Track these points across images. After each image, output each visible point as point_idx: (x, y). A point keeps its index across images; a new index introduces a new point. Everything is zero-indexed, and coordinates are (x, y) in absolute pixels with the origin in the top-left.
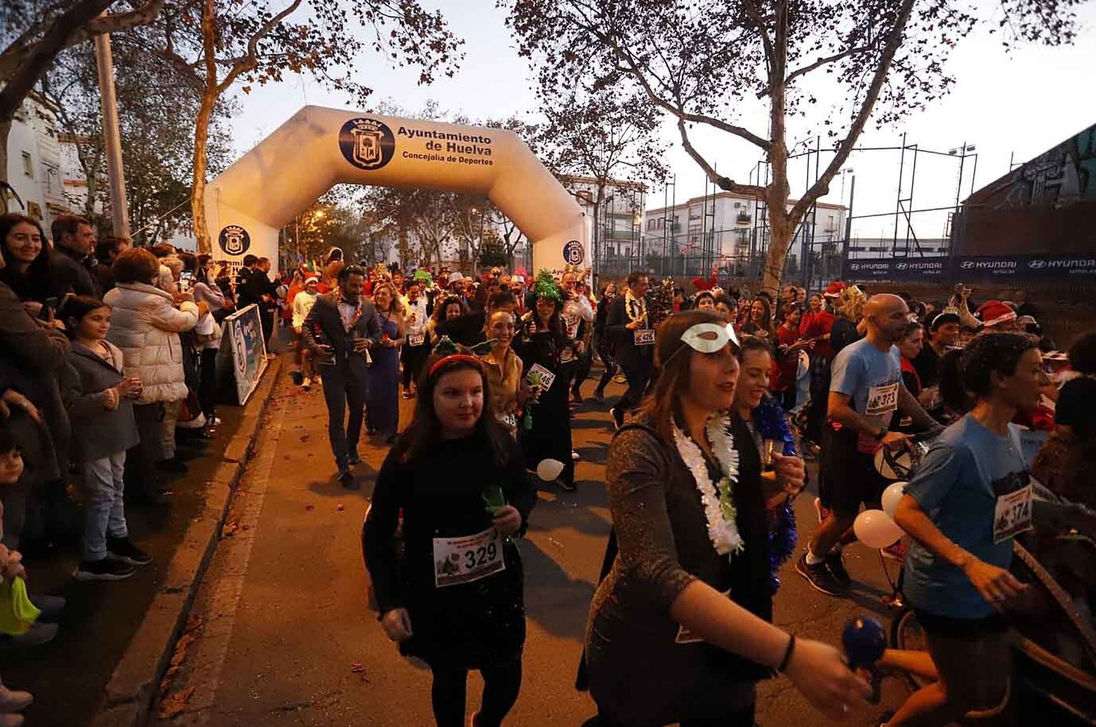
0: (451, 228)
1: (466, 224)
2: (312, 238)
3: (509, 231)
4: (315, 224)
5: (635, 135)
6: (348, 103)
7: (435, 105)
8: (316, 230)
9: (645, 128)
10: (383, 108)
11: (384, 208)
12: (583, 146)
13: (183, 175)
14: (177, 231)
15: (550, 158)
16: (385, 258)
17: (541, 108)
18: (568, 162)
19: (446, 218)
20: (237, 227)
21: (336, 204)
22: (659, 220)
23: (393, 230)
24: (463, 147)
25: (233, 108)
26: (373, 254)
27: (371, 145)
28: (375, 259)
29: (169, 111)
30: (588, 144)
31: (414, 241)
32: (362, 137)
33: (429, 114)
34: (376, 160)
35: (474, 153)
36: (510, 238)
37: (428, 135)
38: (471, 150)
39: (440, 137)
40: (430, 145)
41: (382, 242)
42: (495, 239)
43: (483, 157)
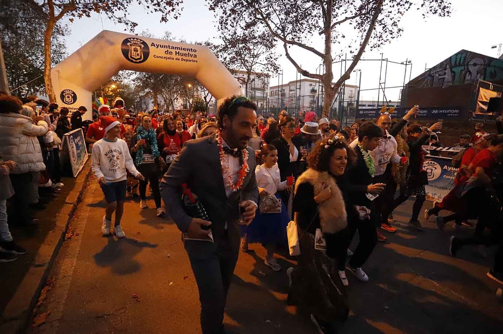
0: (179, 94)
1: (186, 91)
3: (206, 95)
4: (111, 91)
5: (264, 50)
6: (125, 30)
7: (170, 34)
8: (112, 94)
9: (269, 47)
10: (144, 35)
11: (146, 84)
12: (240, 55)
13: (40, 65)
14: (38, 93)
15: (225, 60)
16: (147, 108)
17: (220, 36)
18: (233, 62)
19: (176, 89)
20: (69, 90)
21: (122, 81)
22: (276, 91)
23: (150, 94)
24: (183, 54)
25: (66, 31)
26: (141, 107)
27: (137, 51)
29: (30, 31)
30: (243, 54)
31: (161, 100)
32: (133, 47)
33: (167, 38)
34: (141, 58)
35: (189, 56)
36: (207, 98)
37: (166, 47)
38: (187, 55)
39: (172, 48)
40: (167, 52)
41: (145, 100)
42: (200, 99)
43: (193, 58)
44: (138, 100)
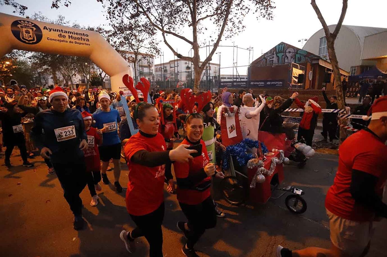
0: (76, 71)
1: (83, 68)
2: (5, 74)
3: (101, 73)
4: (6, 67)
5: (148, 37)
6: (14, 12)
7: (63, 18)
8: (7, 70)
9: (151, 34)
10: (37, 17)
11: (43, 62)
12: (128, 40)
15: (115, 44)
16: (47, 83)
17: (110, 24)
18: (122, 46)
19: (74, 66)
22: (159, 68)
23: (49, 71)
24: (76, 38)
26: (40, 81)
27: (30, 33)
28: (41, 83)
30: (130, 39)
31: (59, 76)
32: (24, 29)
33: (61, 21)
34: (34, 40)
36: (102, 75)
37: (59, 31)
38: (80, 39)
39: (64, 32)
40: (60, 36)
41: (44, 76)
42: (96, 75)
43: (85, 42)
44: (37, 75)
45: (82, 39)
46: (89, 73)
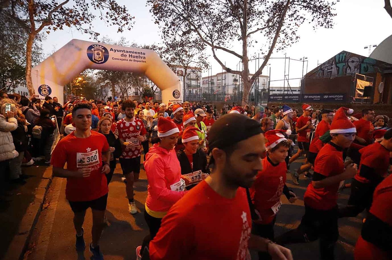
0: (132, 84)
1: (137, 82)
2: (77, 88)
3: (153, 85)
4: (78, 82)
5: (197, 52)
6: (90, 38)
7: (124, 39)
8: (79, 85)
9: (201, 50)
11: (106, 77)
12: (179, 55)
13: (21, 63)
14: (19, 85)
15: (167, 60)
16: (107, 95)
17: (163, 42)
18: (174, 61)
19: (129, 80)
20: (46, 85)
21: (87, 75)
22: (207, 81)
23: (109, 84)
24: (135, 56)
25: (42, 37)
26: (102, 94)
29: (14, 37)
30: (181, 55)
31: (117, 89)
33: (122, 42)
34: (102, 60)
35: (139, 58)
36: (153, 88)
37: (122, 51)
38: (138, 57)
39: (126, 52)
40: (122, 55)
41: (105, 89)
42: (148, 88)
43: (142, 59)
44: (100, 88)
45: (140, 57)
46: (142, 86)
